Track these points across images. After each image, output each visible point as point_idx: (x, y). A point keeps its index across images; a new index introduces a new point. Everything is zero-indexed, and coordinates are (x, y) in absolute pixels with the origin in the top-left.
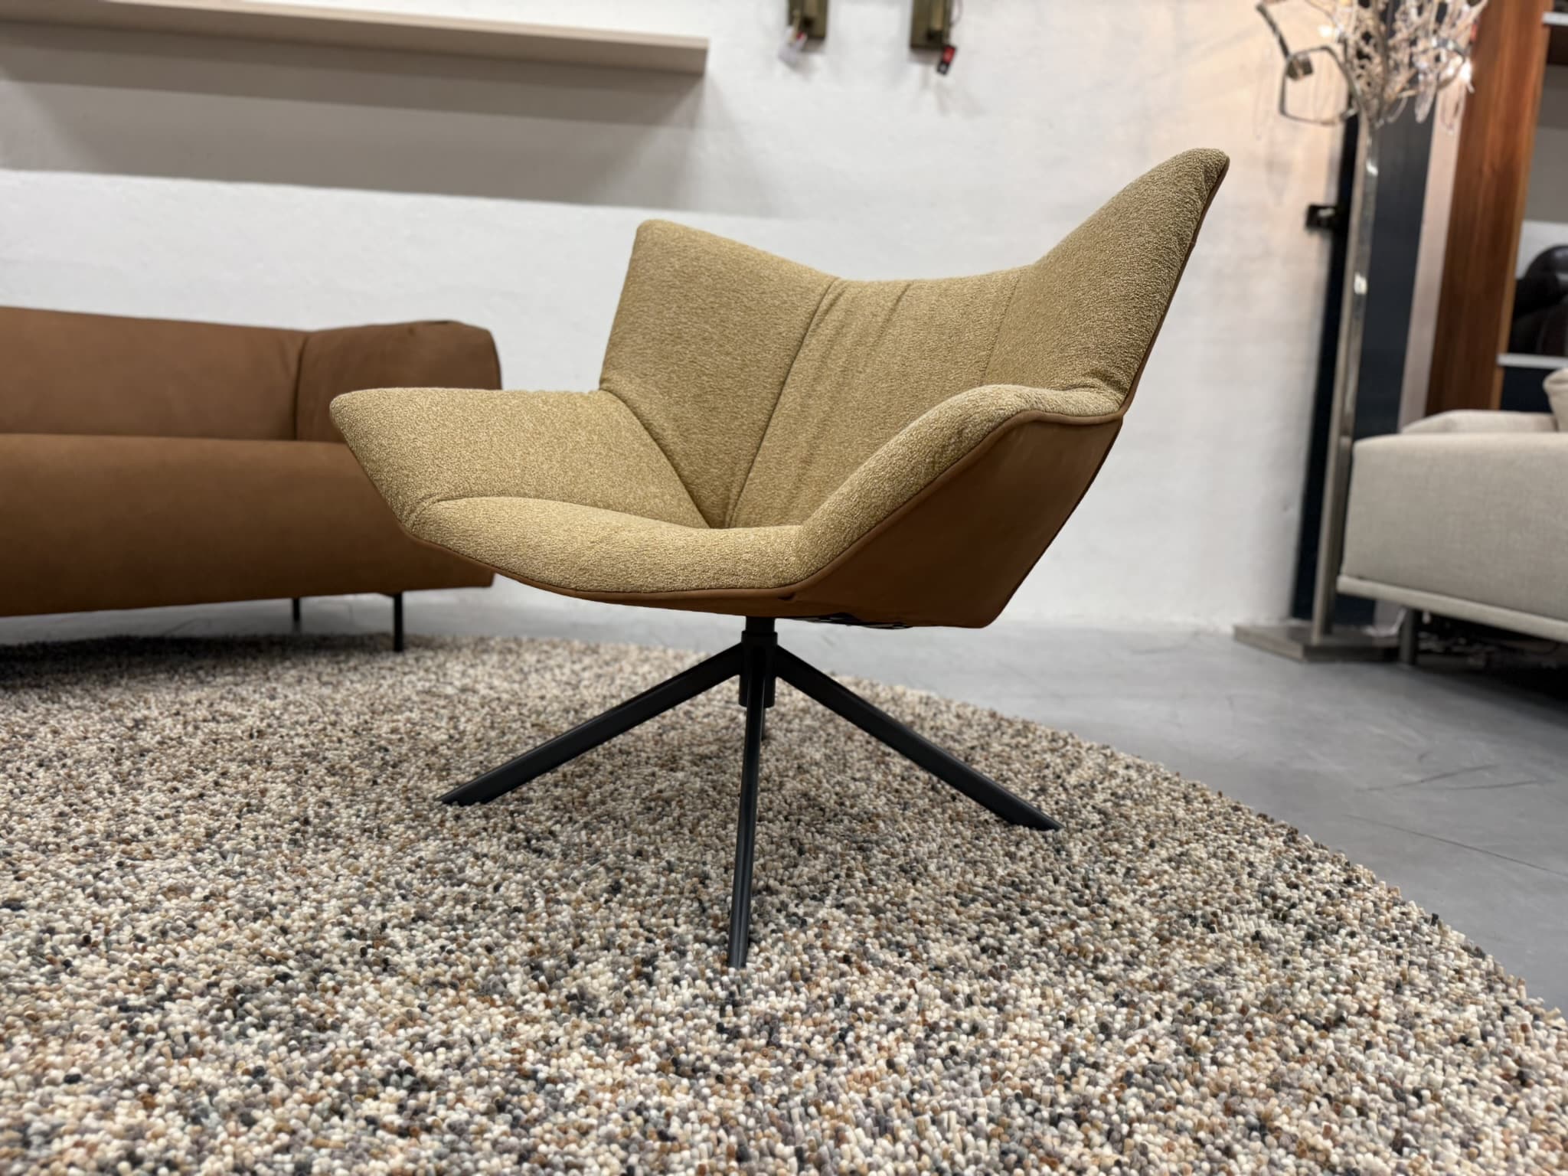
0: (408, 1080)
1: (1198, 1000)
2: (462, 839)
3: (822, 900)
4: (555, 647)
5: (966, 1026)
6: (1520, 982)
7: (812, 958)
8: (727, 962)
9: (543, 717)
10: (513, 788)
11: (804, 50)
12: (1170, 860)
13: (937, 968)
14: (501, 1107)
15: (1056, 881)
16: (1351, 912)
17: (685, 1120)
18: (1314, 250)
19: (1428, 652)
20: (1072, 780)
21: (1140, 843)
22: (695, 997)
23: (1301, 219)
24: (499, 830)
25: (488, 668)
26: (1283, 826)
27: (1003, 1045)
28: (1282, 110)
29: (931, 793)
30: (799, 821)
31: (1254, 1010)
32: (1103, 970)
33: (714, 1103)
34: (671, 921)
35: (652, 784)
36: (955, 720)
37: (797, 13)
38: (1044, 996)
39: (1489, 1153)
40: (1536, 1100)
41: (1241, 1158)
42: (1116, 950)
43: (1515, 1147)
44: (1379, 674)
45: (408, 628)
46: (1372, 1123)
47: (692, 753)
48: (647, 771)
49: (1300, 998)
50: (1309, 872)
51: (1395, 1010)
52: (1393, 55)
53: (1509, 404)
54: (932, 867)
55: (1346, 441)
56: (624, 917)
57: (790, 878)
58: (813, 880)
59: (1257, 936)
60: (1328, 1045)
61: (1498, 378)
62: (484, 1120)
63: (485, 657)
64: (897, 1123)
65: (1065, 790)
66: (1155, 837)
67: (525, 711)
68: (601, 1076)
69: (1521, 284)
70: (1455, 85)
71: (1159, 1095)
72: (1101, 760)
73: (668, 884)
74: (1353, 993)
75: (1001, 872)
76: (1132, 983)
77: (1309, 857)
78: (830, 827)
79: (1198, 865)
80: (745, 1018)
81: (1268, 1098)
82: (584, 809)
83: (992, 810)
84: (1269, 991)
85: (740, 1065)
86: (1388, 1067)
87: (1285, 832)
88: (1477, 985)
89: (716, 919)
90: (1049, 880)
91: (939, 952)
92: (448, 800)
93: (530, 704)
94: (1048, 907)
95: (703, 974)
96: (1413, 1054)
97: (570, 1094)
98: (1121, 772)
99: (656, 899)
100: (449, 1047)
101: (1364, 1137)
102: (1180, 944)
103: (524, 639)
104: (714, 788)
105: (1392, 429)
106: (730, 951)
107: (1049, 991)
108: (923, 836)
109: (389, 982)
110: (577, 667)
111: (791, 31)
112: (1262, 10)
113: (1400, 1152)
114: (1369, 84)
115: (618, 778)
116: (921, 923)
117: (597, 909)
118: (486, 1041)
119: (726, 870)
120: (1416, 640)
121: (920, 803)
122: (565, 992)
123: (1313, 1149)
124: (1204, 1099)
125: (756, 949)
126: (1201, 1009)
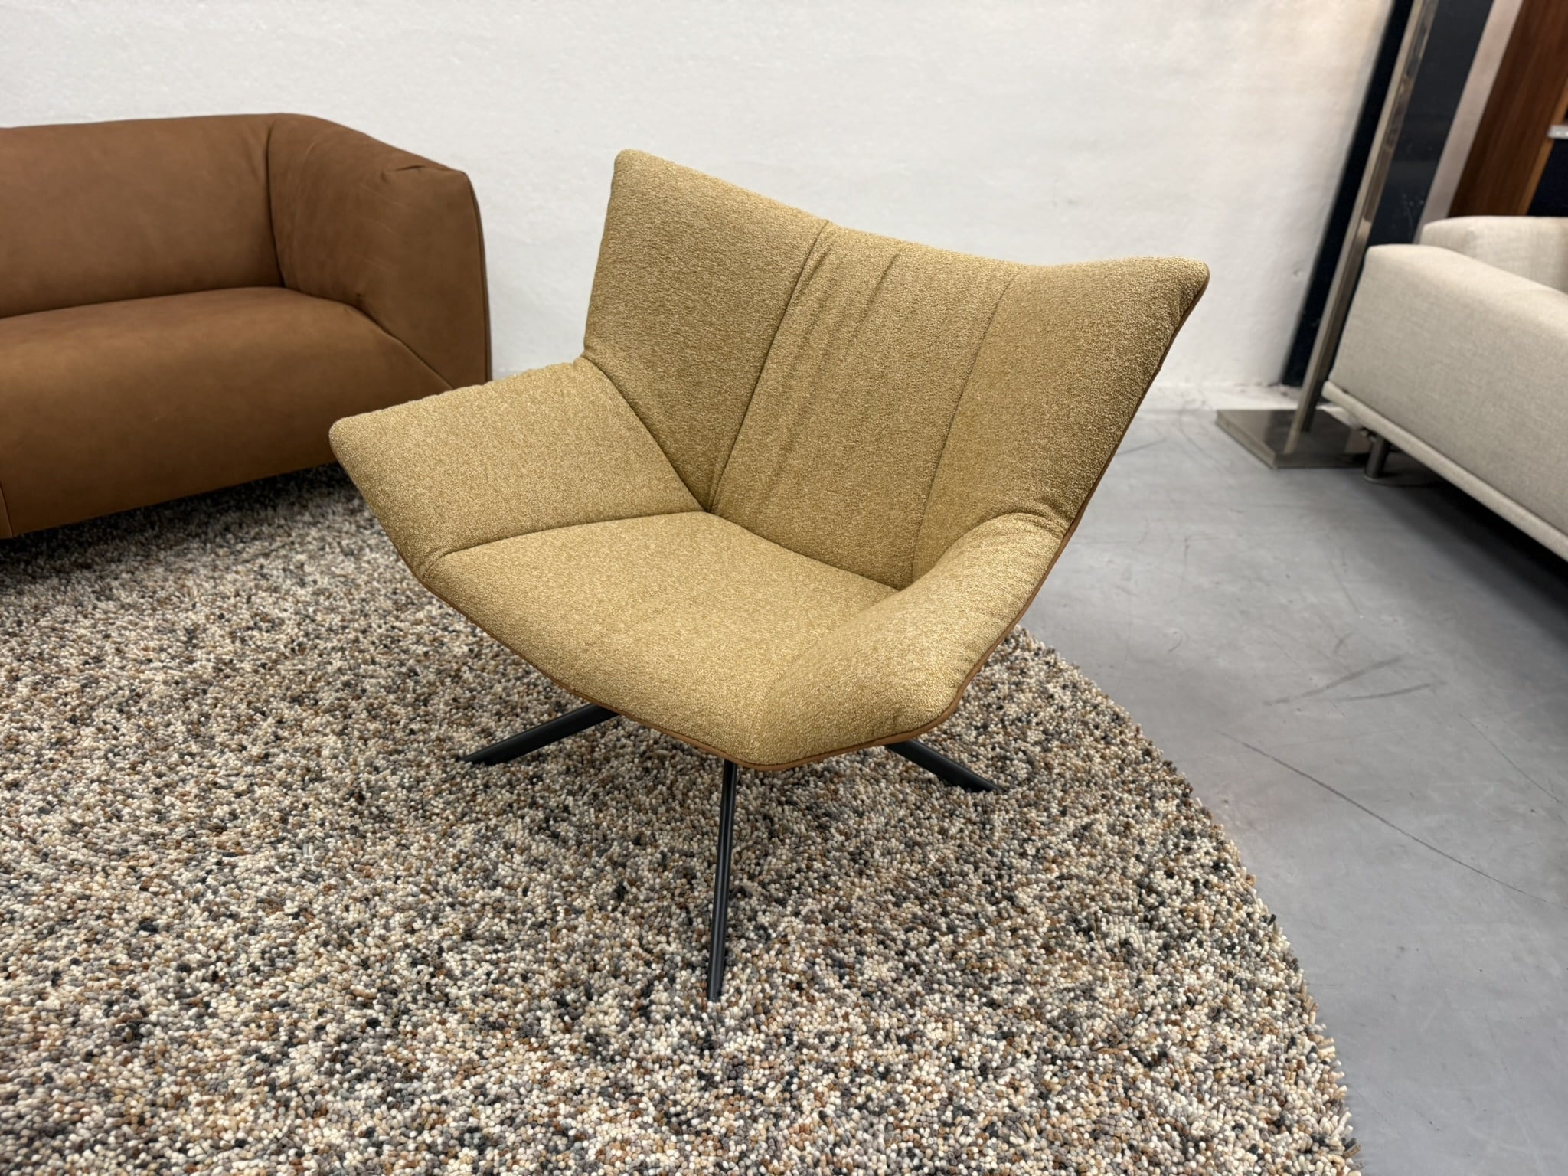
0: (477, 1139)
1: (1061, 1031)
2: (492, 821)
3: (784, 903)
5: (881, 1069)
6: (1315, 1004)
7: (772, 987)
8: (707, 993)
12: (1075, 835)
13: (867, 995)
15: (976, 869)
16: (1205, 909)
21: (1055, 810)
22: (682, 1037)
24: (522, 806)
26: (1181, 782)
27: (906, 1092)
31: (1100, 1044)
32: (996, 993)
34: (664, 937)
38: (945, 1029)
40: (1281, 1147)
42: (1010, 966)
49: (1138, 1030)
50: (1188, 850)
51: (1208, 1042)
54: (877, 853)
56: (627, 933)
57: (761, 873)
58: (779, 876)
59: (1125, 943)
60: (1146, 1086)
61: (1546, 150)
66: (1067, 803)
68: (613, 1131)
72: (1043, 673)
73: (662, 886)
74: (1181, 1023)
76: (1014, 1009)
77: (1193, 829)
79: (1097, 843)
80: (719, 1063)
81: (1088, 1148)
82: (592, 771)
84: (1117, 1021)
85: (713, 1118)
86: (1184, 1110)
87: (1181, 791)
88: (1280, 1007)
89: (699, 933)
90: (970, 869)
91: (871, 972)
92: (477, 759)
94: (965, 907)
95: (688, 1009)
96: (1207, 1096)
97: (591, 1156)
98: (1058, 694)
99: (652, 907)
100: (502, 1100)
102: (1061, 957)
106: (709, 977)
107: (949, 1021)
108: (874, 805)
109: (452, 1020)
116: (861, 932)
117: (606, 921)
118: (529, 1092)
119: (710, 865)
122: (584, 1032)
124: (1042, 1149)
125: (729, 975)
126: (1061, 1044)
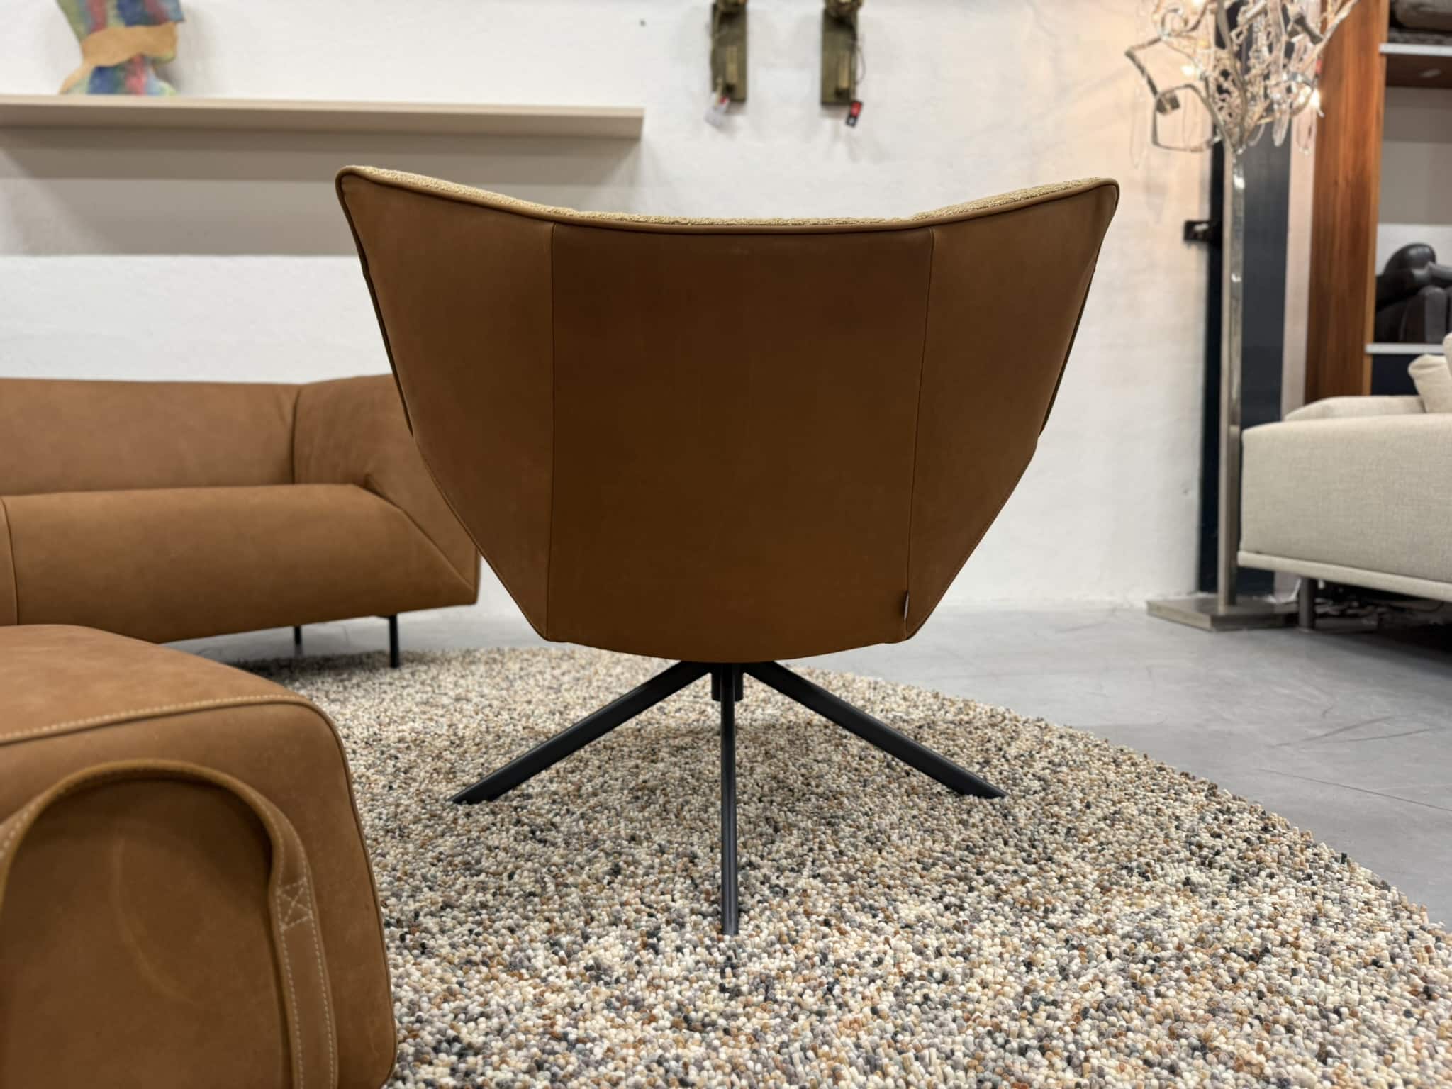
0: (457, 1047)
1: (1139, 940)
2: (475, 834)
3: (799, 871)
4: (535, 655)
5: (937, 975)
6: (1422, 909)
7: (796, 924)
8: (722, 931)
9: (531, 720)
10: (514, 786)
11: (728, 112)
12: (1105, 819)
13: (907, 926)
14: (540, 1066)
15: (1006, 843)
16: (1269, 856)
17: (701, 1069)
18: (1194, 260)
19: (1325, 615)
20: (1012, 751)
21: (1077, 805)
22: (697, 963)
23: (1180, 234)
24: (507, 825)
25: (477, 677)
26: (1203, 782)
27: (970, 990)
28: (1155, 141)
29: (887, 770)
30: (772, 802)
31: (1188, 947)
32: (1053, 919)
33: (724, 1053)
34: (668, 897)
35: (637, 775)
36: (902, 702)
37: (720, 80)
38: (1003, 945)
39: (1403, 1059)
40: (1441, 1011)
41: (1186, 1075)
42: (1064, 901)
43: (1425, 1053)
44: (1281, 638)
45: (403, 646)
46: (1298, 1038)
47: (669, 745)
48: (632, 763)
49: (1228, 934)
50: (1230, 822)
51: (1314, 940)
52: (1250, 88)
53: (1380, 388)
54: (895, 837)
55: (1235, 429)
56: (625, 897)
57: (769, 853)
58: (790, 855)
59: (1187, 882)
60: (1256, 975)
61: (1368, 365)
62: (527, 1077)
63: (473, 668)
64: (886, 1061)
65: (1007, 760)
66: (1090, 799)
67: (515, 715)
68: (623, 1035)
69: (1380, 280)
70: (1307, 111)
71: (1113, 1025)
72: (1037, 732)
73: (662, 864)
74: (1275, 928)
75: (956, 838)
76: (1080, 929)
77: (1229, 809)
78: (800, 806)
79: (1131, 821)
80: (744, 978)
81: (1207, 1021)
82: (579, 801)
83: (943, 783)
84: (1201, 930)
85: (743, 1019)
86: (1312, 992)
87: (1206, 788)
88: (1384, 914)
89: (708, 893)
90: (999, 843)
91: (909, 910)
92: (458, 800)
93: (519, 709)
94: (1001, 867)
95: (702, 942)
96: (1332, 978)
97: (599, 1052)
98: (1056, 741)
99: (652, 878)
100: (488, 1017)
101: (1292, 1051)
102: (1119, 892)
103: (506, 649)
104: (693, 776)
105: (1276, 417)
106: (723, 921)
107: (1007, 940)
108: (883, 809)
109: (428, 963)
110: (557, 672)
111: (715, 97)
112: (1130, 55)
113: (1325, 1062)
114: (1230, 115)
115: (606, 772)
116: (889, 887)
117: (601, 890)
118: (520, 1010)
119: (712, 850)
120: (1313, 605)
121: (878, 779)
122: (583, 964)
123: (1249, 1064)
124: (1151, 1026)
125: (746, 918)
126: (1143, 948)
